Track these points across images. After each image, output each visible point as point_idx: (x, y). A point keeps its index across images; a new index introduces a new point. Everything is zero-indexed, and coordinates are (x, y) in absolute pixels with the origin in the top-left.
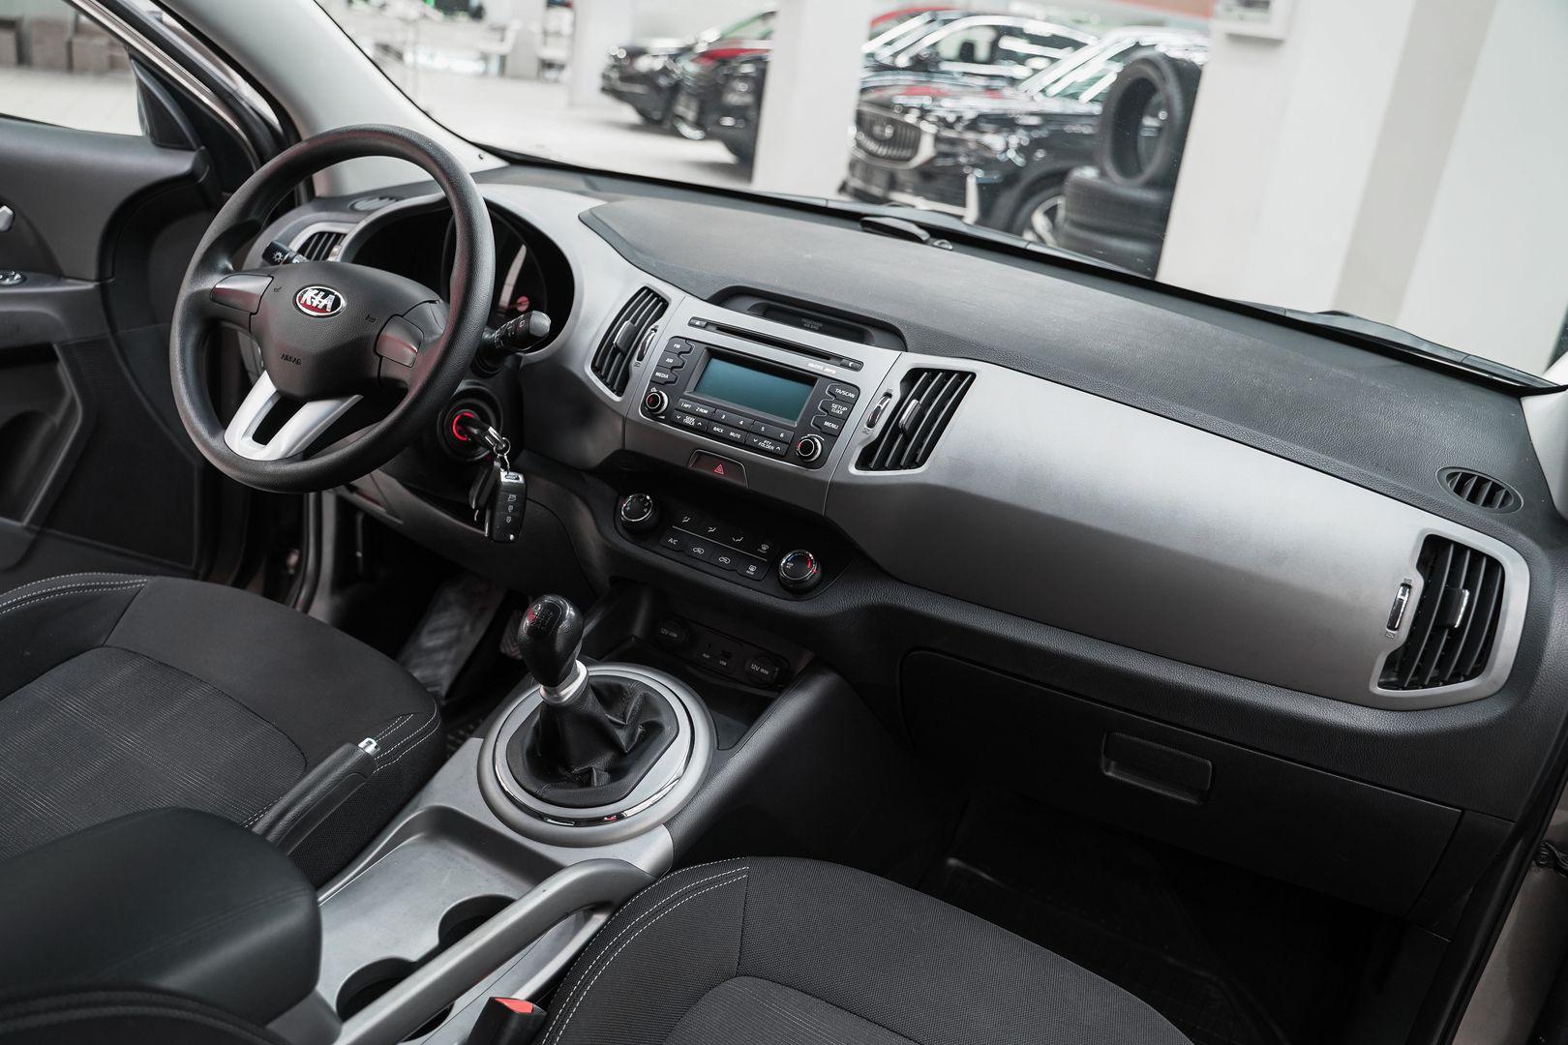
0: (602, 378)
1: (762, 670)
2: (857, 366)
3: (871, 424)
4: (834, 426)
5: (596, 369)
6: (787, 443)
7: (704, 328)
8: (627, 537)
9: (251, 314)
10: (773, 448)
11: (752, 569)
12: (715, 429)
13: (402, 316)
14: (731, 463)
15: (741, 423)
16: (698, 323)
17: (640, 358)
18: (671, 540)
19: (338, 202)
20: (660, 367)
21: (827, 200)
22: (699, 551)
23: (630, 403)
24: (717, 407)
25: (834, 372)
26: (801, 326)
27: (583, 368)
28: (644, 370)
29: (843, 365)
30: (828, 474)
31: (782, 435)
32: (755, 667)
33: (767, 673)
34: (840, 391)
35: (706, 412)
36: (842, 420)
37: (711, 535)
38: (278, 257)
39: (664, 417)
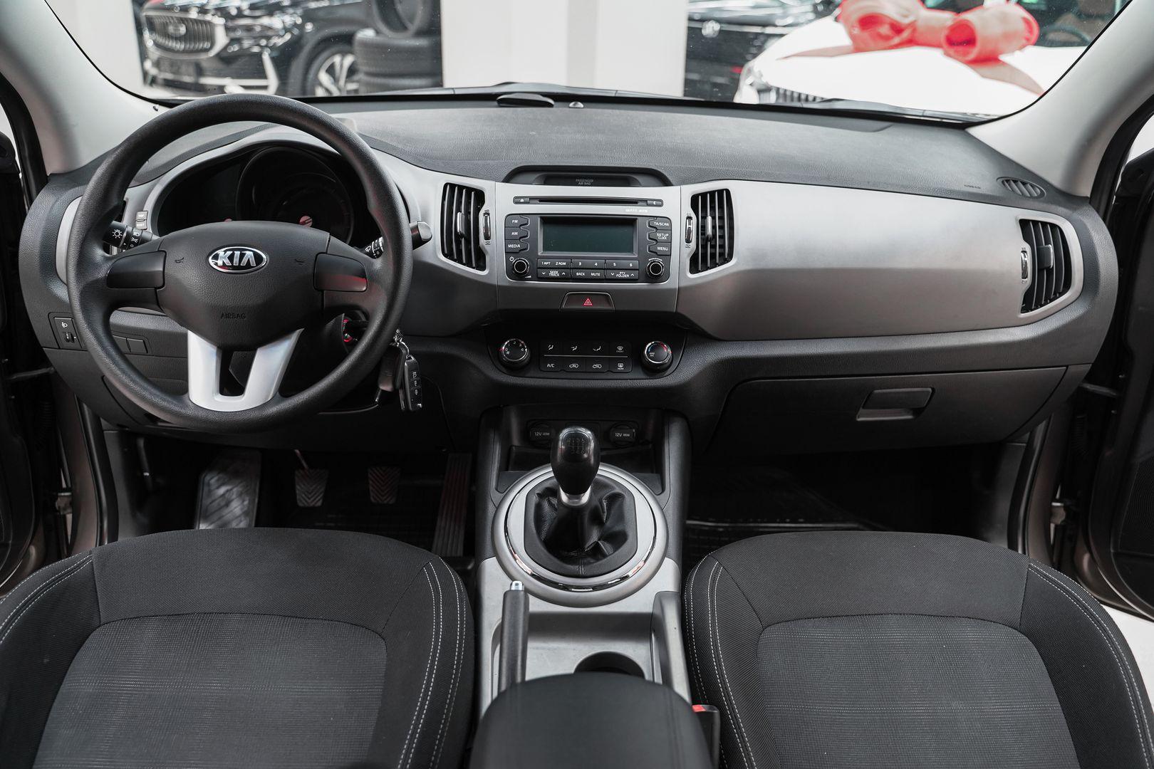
0: (459, 261)
1: (625, 435)
2: (660, 203)
3: (688, 241)
4: (664, 249)
5: (448, 255)
6: (637, 270)
7: (528, 203)
8: (505, 371)
9: (156, 288)
10: (628, 276)
11: (621, 366)
12: (578, 274)
13: (326, 253)
14: (593, 295)
15: (596, 264)
16: (522, 200)
17: (487, 237)
18: (548, 365)
20: (508, 239)
22: (574, 366)
23: (495, 270)
24: (571, 258)
25: (646, 211)
27: (437, 257)
28: (495, 248)
29: (648, 205)
30: (671, 283)
31: (631, 265)
32: (618, 435)
33: (628, 435)
34: (657, 224)
35: (565, 264)
36: (669, 242)
38: (117, 234)
39: (530, 277)
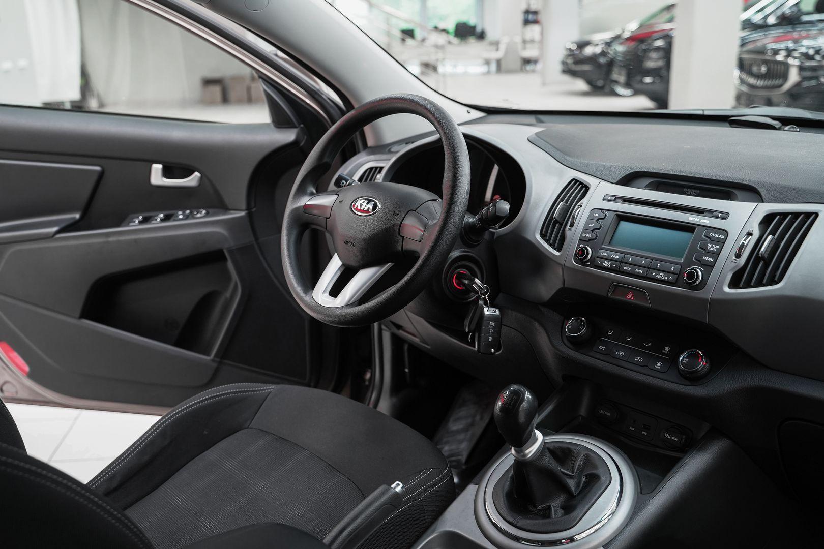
0: (547, 241)
1: (673, 438)
2: (725, 216)
3: (738, 256)
4: (710, 259)
5: (543, 236)
6: (677, 274)
7: (614, 201)
8: (571, 347)
9: (327, 218)
10: (666, 278)
11: (659, 364)
12: (625, 268)
13: (415, 211)
14: (636, 290)
15: (643, 262)
16: (609, 198)
17: (572, 226)
18: (600, 347)
19: (381, 149)
20: (585, 230)
21: (703, 110)
22: (620, 354)
23: (566, 256)
24: (625, 253)
25: (708, 222)
26: (684, 193)
27: (535, 235)
28: (575, 233)
29: (717, 217)
30: (708, 293)
31: (673, 269)
32: (667, 436)
33: (677, 439)
34: (713, 235)
35: (618, 257)
36: (716, 255)
37: (628, 343)
38: (343, 183)
39: (589, 263)
